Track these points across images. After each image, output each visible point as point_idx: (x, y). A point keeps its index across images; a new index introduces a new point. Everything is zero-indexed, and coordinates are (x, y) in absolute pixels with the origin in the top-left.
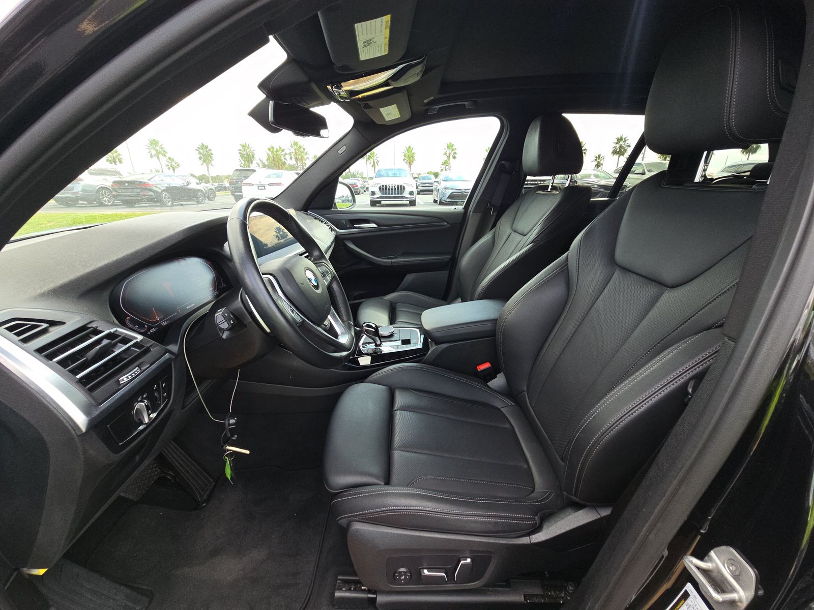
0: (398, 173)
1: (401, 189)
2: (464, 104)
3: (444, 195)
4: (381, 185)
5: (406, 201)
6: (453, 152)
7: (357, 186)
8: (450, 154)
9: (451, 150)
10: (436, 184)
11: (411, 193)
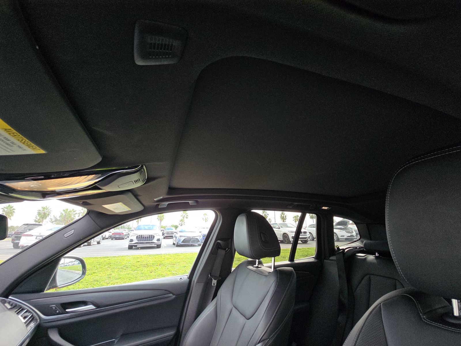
0: (151, 227)
1: (151, 238)
2: (189, 202)
3: (179, 240)
4: (138, 235)
5: (154, 245)
6: (186, 215)
7: (123, 234)
8: (184, 216)
9: (185, 214)
10: (175, 233)
11: (158, 240)
